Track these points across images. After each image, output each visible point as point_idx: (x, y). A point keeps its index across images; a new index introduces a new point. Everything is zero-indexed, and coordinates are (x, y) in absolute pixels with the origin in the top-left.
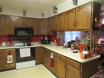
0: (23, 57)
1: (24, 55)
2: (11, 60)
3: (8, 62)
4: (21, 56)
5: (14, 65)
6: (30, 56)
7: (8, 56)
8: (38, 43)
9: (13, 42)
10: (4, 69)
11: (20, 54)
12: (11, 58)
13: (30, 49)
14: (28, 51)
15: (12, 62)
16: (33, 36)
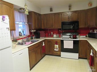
0: (66, 48)
1: (67, 46)
2: (57, 49)
3: (55, 50)
4: (64, 46)
5: (59, 53)
6: (73, 48)
7: (55, 45)
8: (85, 36)
9: (61, 34)
10: (53, 54)
11: (64, 45)
12: (57, 47)
13: (73, 42)
14: (71, 43)
15: (58, 50)
16: (78, 29)
